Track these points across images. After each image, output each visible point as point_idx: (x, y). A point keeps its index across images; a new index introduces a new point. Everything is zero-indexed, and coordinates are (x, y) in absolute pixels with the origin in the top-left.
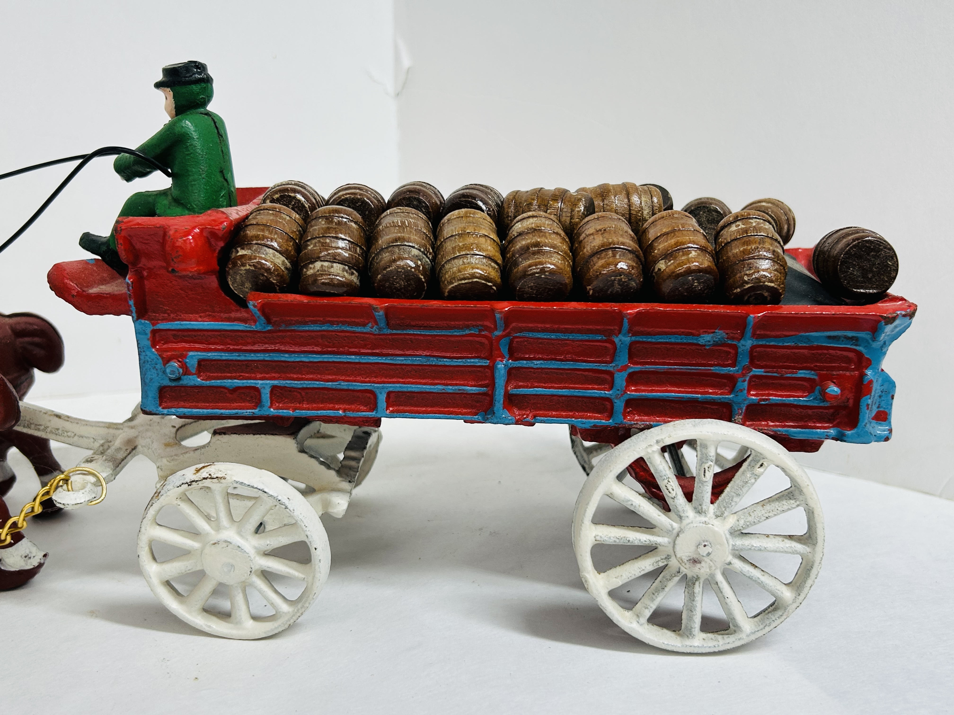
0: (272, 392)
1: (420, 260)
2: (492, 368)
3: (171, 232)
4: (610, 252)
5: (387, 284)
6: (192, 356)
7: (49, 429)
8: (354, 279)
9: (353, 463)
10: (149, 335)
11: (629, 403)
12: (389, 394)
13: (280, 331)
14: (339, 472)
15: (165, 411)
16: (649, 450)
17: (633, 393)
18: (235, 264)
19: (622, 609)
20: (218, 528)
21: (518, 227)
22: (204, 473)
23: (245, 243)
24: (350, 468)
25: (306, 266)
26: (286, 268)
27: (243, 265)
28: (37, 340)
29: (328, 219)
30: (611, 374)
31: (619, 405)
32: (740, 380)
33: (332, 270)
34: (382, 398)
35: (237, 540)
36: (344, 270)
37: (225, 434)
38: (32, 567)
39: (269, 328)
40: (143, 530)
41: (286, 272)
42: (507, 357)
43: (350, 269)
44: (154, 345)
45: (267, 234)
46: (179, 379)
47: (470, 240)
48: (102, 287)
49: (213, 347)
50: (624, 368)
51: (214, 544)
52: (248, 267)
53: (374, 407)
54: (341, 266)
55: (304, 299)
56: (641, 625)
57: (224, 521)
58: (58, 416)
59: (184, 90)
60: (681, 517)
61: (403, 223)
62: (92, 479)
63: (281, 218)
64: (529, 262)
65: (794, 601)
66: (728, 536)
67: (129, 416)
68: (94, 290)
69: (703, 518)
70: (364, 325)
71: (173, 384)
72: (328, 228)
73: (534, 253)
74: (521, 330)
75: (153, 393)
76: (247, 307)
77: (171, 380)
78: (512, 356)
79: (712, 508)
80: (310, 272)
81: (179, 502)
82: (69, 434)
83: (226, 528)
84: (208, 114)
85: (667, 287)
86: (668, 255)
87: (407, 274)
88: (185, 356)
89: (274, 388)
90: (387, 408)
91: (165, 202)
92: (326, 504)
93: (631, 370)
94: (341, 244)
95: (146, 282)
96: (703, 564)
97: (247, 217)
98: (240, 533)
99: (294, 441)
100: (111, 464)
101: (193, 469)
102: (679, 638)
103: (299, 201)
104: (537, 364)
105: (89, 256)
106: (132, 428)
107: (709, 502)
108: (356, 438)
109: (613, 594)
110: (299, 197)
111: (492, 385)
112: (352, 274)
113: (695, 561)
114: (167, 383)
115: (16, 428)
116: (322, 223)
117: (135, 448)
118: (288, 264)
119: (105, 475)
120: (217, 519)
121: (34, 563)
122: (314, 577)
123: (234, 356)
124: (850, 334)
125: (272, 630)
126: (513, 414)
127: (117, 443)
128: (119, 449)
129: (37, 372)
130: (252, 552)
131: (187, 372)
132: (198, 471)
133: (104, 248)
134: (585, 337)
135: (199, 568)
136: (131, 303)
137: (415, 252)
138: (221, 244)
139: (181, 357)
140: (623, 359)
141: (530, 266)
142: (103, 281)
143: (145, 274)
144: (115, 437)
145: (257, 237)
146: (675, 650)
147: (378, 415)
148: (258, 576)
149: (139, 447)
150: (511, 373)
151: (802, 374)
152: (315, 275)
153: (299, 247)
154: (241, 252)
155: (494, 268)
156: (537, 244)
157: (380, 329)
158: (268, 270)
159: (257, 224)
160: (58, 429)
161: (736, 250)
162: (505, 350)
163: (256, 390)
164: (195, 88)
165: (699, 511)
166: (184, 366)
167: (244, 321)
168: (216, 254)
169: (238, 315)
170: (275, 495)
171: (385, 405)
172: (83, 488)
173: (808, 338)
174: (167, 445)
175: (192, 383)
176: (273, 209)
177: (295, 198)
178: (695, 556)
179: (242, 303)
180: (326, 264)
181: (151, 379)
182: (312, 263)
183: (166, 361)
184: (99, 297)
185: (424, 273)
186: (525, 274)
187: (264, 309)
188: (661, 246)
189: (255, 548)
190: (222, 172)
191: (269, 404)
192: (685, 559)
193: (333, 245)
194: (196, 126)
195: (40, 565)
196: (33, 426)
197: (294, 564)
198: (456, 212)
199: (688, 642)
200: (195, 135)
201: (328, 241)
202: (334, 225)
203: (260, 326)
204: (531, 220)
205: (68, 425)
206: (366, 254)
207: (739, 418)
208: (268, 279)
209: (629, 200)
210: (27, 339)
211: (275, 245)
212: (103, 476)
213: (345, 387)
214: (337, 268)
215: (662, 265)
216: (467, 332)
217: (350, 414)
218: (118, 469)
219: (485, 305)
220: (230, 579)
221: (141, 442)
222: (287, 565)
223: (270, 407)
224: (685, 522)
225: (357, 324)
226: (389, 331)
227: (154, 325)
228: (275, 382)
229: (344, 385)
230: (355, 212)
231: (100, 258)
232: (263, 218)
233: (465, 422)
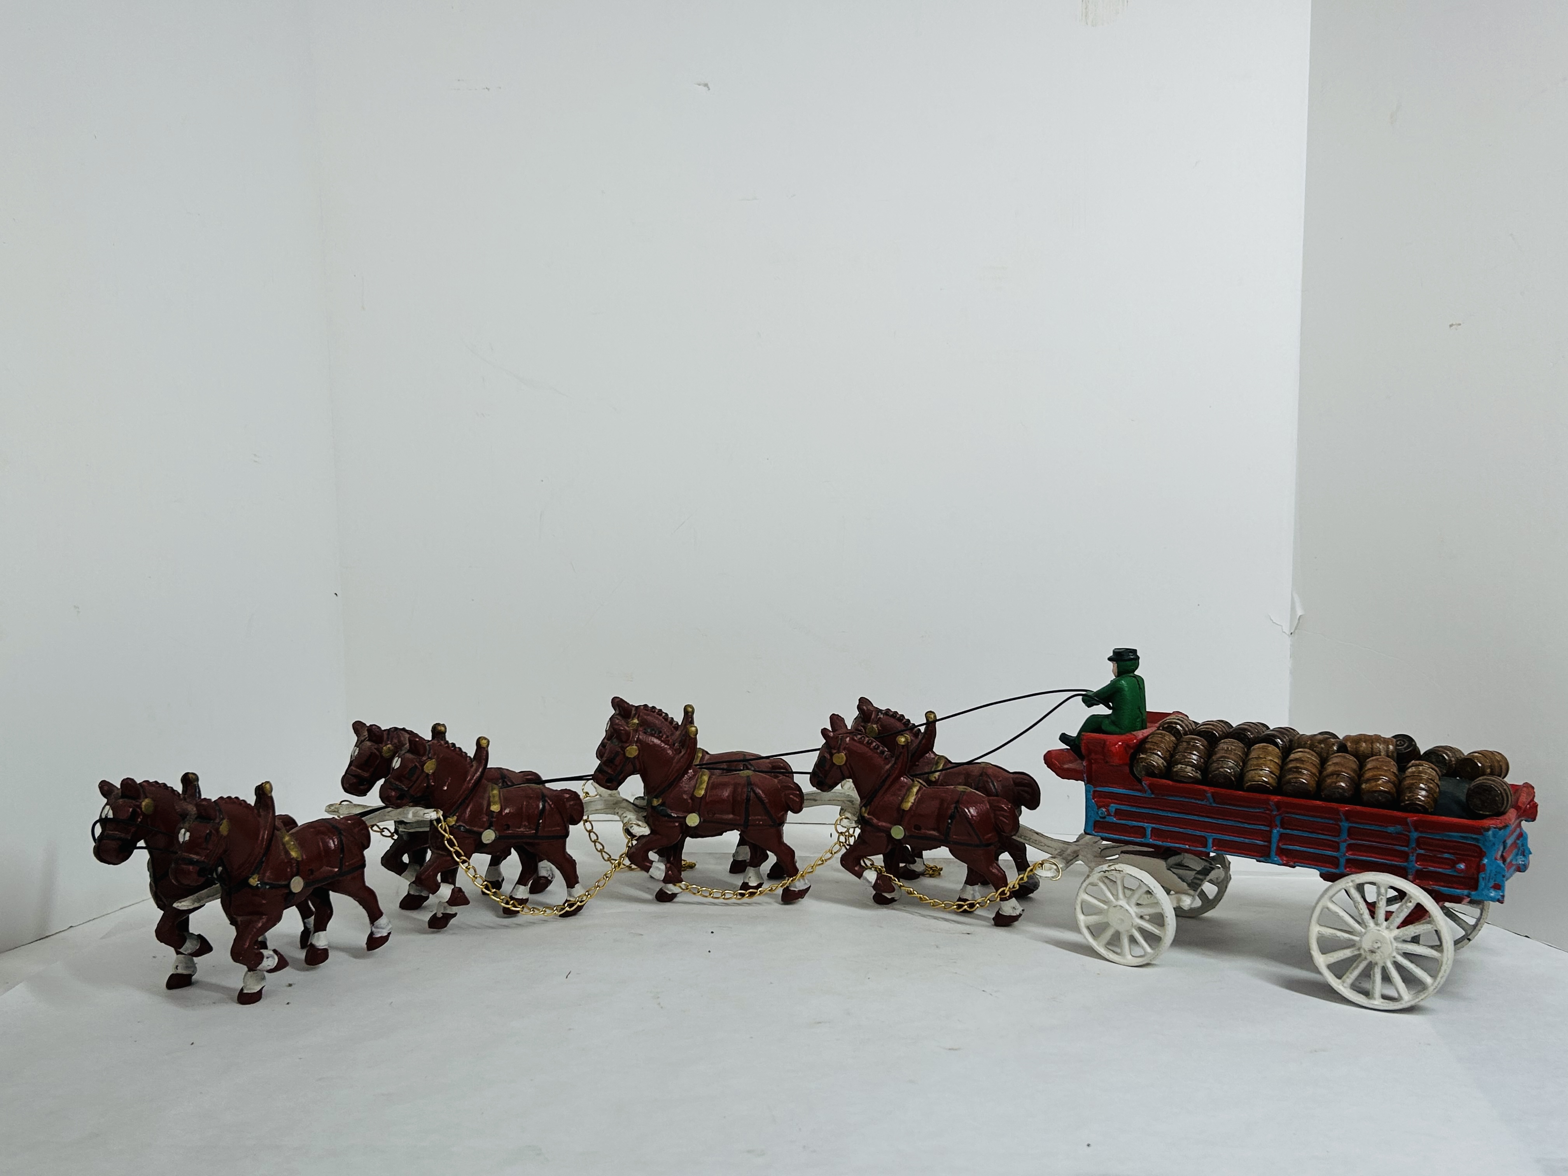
0: (1151, 831)
1: (1233, 769)
2: (1271, 832)
3: (1108, 743)
4: (1335, 776)
5: (1215, 780)
6: (1112, 807)
7: (1031, 840)
8: (1198, 775)
9: (1198, 881)
10: (1092, 793)
11: (1348, 861)
12: (1214, 839)
13: (1159, 798)
14: (1189, 885)
15: (1096, 834)
16: (1347, 885)
17: (1349, 855)
18: (1138, 762)
19: (1334, 977)
20: (1117, 899)
21: (1292, 756)
22: (1112, 868)
23: (1144, 751)
24: (1196, 884)
25: (1174, 766)
26: (1164, 766)
27: (1142, 763)
28: (1026, 789)
29: (1188, 743)
30: (1338, 843)
31: (1342, 861)
32: (1411, 855)
33: (1186, 770)
34: (1210, 841)
35: (1127, 907)
36: (1192, 770)
37: (1127, 853)
38: (1015, 915)
39: (1153, 796)
40: (1079, 894)
41: (1163, 768)
42: (1279, 826)
43: (1196, 769)
44: (1094, 799)
45: (1156, 747)
46: (1104, 818)
47: (1261, 761)
48: (1071, 765)
49: (1123, 803)
50: (1345, 841)
51: (1114, 907)
52: (1144, 764)
53: (1205, 846)
54: (1191, 768)
55: (1171, 783)
56: (1345, 987)
57: (1121, 895)
58: (1037, 833)
59: (1122, 663)
60: (1366, 926)
61: (1228, 748)
62: (1055, 867)
63: (1165, 739)
64: (1291, 776)
65: (1432, 985)
66: (1393, 940)
67: (1075, 840)
68: (1066, 766)
69: (1378, 928)
70: (1203, 800)
71: (1101, 820)
72: (1187, 748)
73: (1294, 772)
74: (1288, 813)
75: (1091, 823)
76: (1141, 784)
77: (1101, 817)
78: (1282, 827)
79: (1385, 923)
80: (1175, 770)
81: (1099, 882)
82: (1042, 844)
83: (1121, 899)
84: (1136, 677)
85: (1365, 798)
86: (1368, 781)
87: (1226, 776)
88: (1108, 806)
89: (1153, 828)
90: (1213, 847)
91: (1107, 722)
92: (1179, 900)
93: (1349, 842)
94: (1194, 757)
95: (1093, 765)
96: (1377, 954)
97: (1147, 737)
98: (1128, 903)
99: (1164, 863)
100: (1064, 861)
101: (1107, 865)
102: (1368, 1000)
103: (1178, 729)
104: (1296, 833)
105: (1065, 747)
106: (1077, 845)
107: (1384, 920)
108: (1204, 869)
109: (1330, 967)
110: (1178, 727)
111: (1270, 842)
112: (1197, 772)
113: (1372, 952)
114: (1098, 819)
115: (1014, 837)
116: (1185, 744)
117: (1078, 856)
118: (1165, 764)
119: (1061, 866)
120: (1117, 895)
121: (1018, 913)
122: (1165, 933)
123: (1134, 809)
124: (1474, 836)
125: (1141, 962)
126: (1282, 860)
127: (1069, 851)
128: (1069, 855)
129: (1023, 808)
130: (1133, 914)
131: (1109, 815)
132: (1109, 866)
133: (1072, 743)
134: (1323, 821)
135: (1105, 920)
136: (1085, 775)
137: (1231, 764)
138: (1132, 751)
139: (1106, 806)
140: (1344, 836)
141: (1292, 778)
142: (1071, 762)
143: (1093, 761)
144: (1067, 849)
145: (1150, 749)
146: (1364, 1005)
147: (1207, 851)
148: (1136, 930)
149: (1080, 856)
150: (1282, 837)
151: (1446, 856)
152: (1176, 771)
153: (1172, 756)
154: (1142, 756)
155: (1272, 777)
156: (1297, 768)
157: (1211, 803)
158: (1154, 766)
159: (1152, 742)
160: (1036, 841)
161: (1408, 782)
162: (1278, 823)
163: (1144, 828)
164: (1129, 663)
165: (1377, 924)
166: (1108, 811)
167: (1140, 791)
168: (1129, 755)
169: (1138, 787)
170: (1147, 883)
171: (1211, 845)
172: (1050, 870)
173: (1449, 836)
174: (1095, 857)
175: (1111, 821)
176: (1161, 734)
177: (1175, 727)
178: (1372, 949)
179: (1140, 781)
180: (1183, 766)
181: (1091, 816)
182: (1177, 765)
183: (1099, 807)
184: (1068, 770)
185: (1235, 776)
186: (1289, 782)
187: (1150, 786)
188: (1368, 775)
189: (1135, 912)
190: (1139, 708)
191: (1150, 837)
192: (1367, 949)
193: (1189, 757)
194: (1127, 684)
195: (1020, 915)
196: (1023, 837)
197: (1156, 926)
198: (1257, 745)
199: (1372, 1002)
200: (1126, 689)
201: (1186, 754)
202: (1190, 746)
203: (1148, 794)
204: (1299, 754)
205: (1041, 839)
206: (1206, 763)
207: (1410, 877)
208: (1153, 771)
209: (1372, 745)
210: (1021, 788)
211: (1159, 753)
212: (1060, 866)
213: (1190, 833)
214: (1189, 768)
215: (1364, 786)
216: (1258, 810)
217: (1192, 848)
218: (1068, 865)
219: (1264, 797)
220: (1121, 929)
221: (1081, 853)
222: (1152, 926)
223: (1151, 838)
224: (1369, 928)
225: (1199, 800)
226: (1214, 805)
227: (1094, 788)
228: (1154, 825)
229: (1190, 832)
230: (1203, 740)
231: (1069, 748)
232: (1156, 739)
233: (1257, 861)
